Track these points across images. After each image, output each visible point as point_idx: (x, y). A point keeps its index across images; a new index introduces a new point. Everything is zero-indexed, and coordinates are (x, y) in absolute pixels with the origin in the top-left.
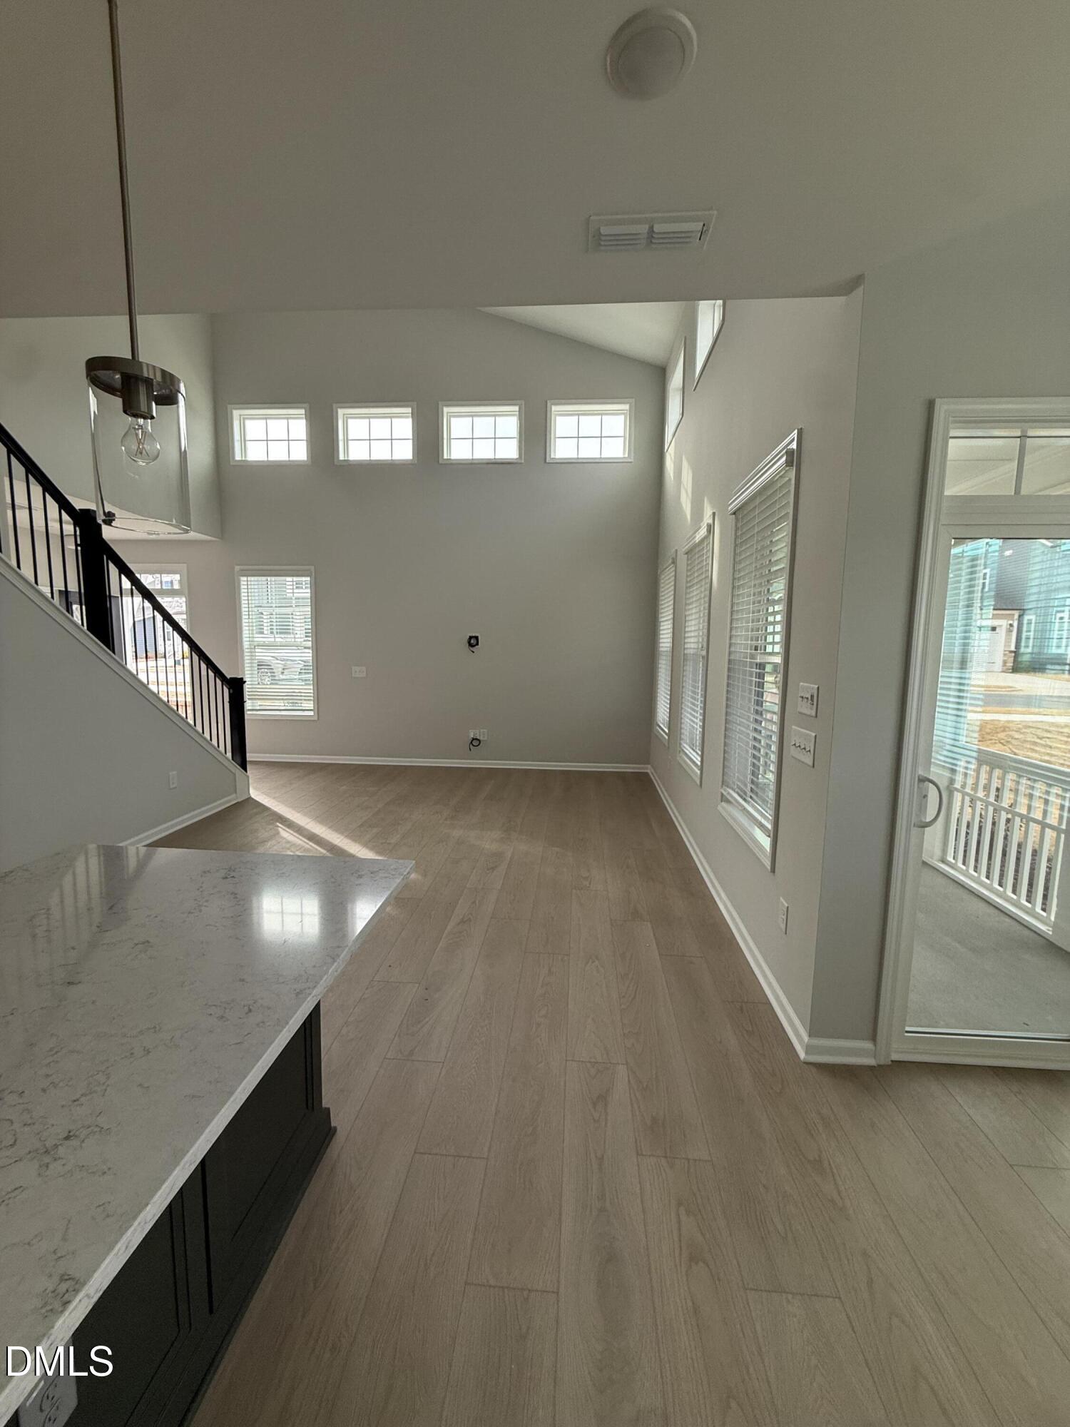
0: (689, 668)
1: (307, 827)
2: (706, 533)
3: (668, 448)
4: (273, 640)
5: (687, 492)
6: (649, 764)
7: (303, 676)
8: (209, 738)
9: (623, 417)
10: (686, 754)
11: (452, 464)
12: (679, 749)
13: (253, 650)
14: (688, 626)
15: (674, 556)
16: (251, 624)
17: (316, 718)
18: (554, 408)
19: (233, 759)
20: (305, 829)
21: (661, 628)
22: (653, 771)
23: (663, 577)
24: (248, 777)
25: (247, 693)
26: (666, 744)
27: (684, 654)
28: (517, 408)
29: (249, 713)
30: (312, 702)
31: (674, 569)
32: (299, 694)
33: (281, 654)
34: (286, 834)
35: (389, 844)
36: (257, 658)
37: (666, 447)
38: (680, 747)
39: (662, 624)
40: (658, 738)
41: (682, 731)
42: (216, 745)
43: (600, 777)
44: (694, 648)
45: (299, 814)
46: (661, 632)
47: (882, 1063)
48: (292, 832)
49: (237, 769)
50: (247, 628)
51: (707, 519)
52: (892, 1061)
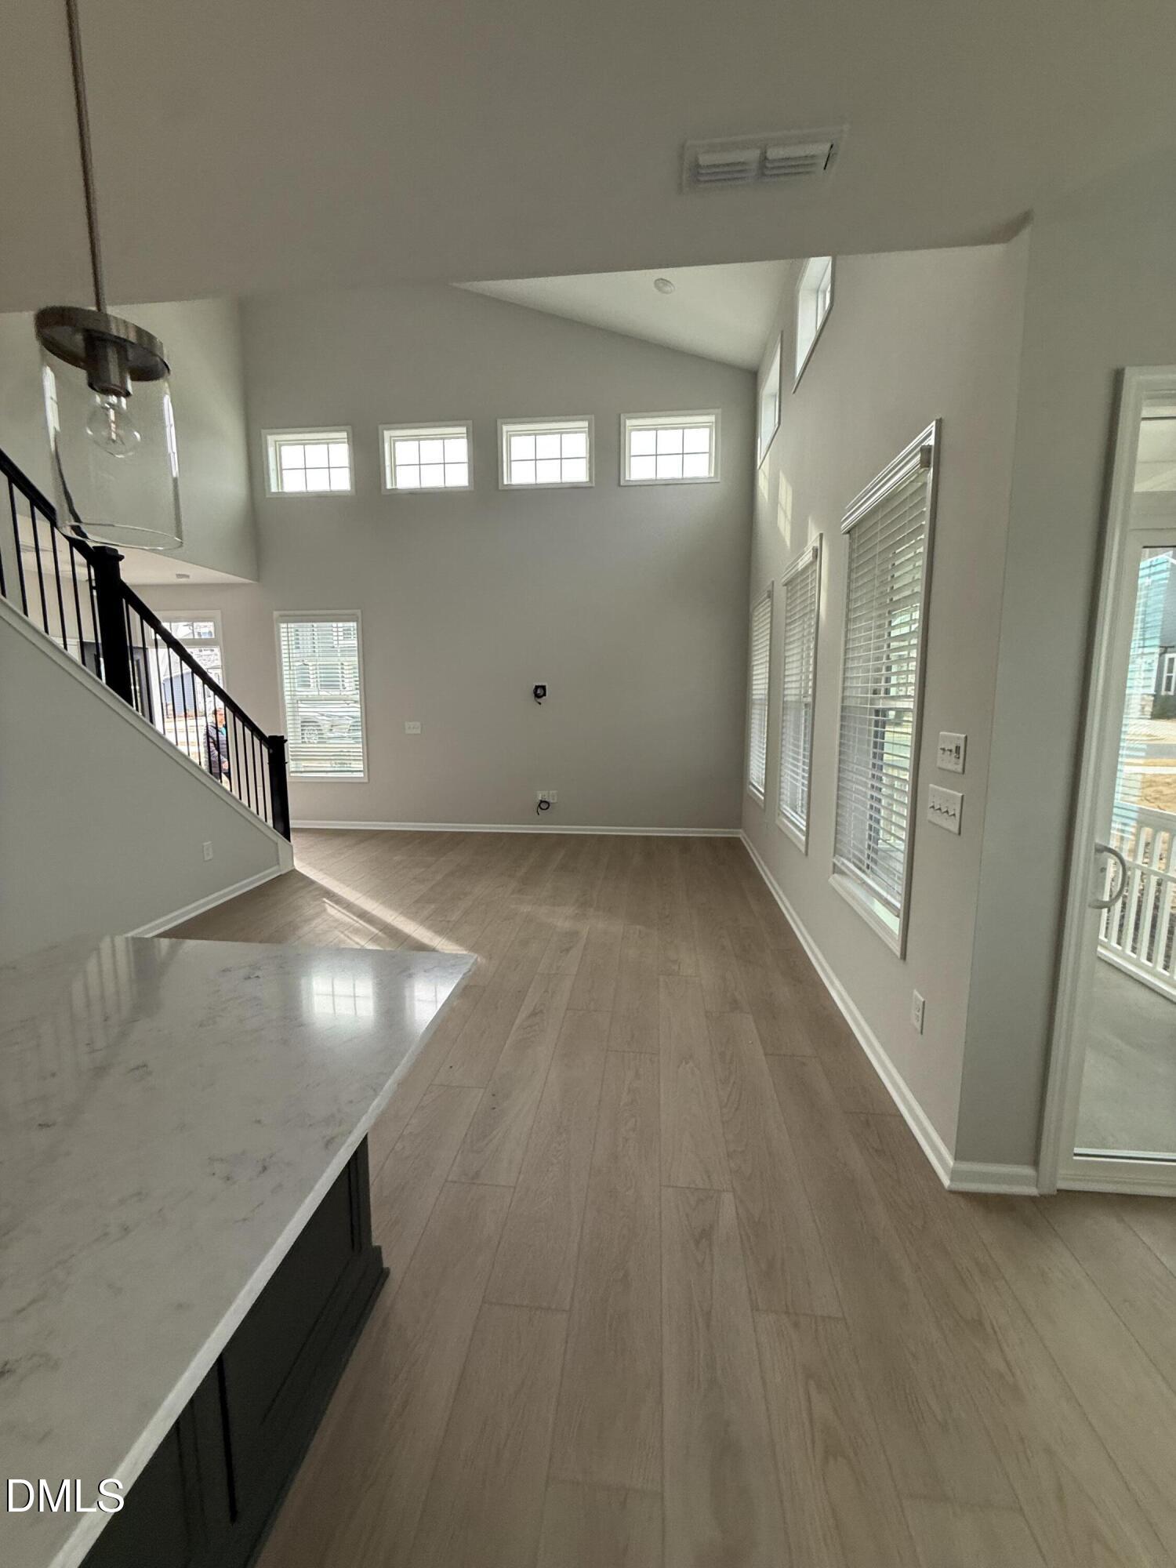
0: (790, 717)
1: (357, 902)
2: (811, 559)
3: (761, 464)
4: (316, 693)
5: (785, 513)
6: (740, 828)
7: (353, 734)
8: (247, 805)
9: (707, 430)
10: (787, 817)
11: (513, 490)
12: (778, 811)
13: (296, 705)
14: (788, 669)
15: (770, 588)
16: (292, 676)
17: (366, 780)
18: (629, 423)
19: (274, 827)
20: (355, 905)
21: (755, 673)
22: (745, 835)
23: (756, 614)
24: (292, 846)
25: (290, 753)
26: (763, 806)
27: (784, 702)
28: (586, 424)
29: (292, 775)
30: (361, 762)
31: (769, 603)
32: (347, 754)
33: (328, 710)
34: (333, 911)
35: (449, 922)
36: (300, 714)
37: (759, 463)
38: (779, 808)
39: (755, 668)
40: (753, 800)
41: (782, 790)
42: (255, 812)
43: (684, 844)
44: (795, 695)
45: (348, 889)
46: (754, 678)
47: (1045, 1191)
48: (340, 909)
49: (279, 838)
50: (288, 681)
51: (813, 541)
52: (1058, 1190)
